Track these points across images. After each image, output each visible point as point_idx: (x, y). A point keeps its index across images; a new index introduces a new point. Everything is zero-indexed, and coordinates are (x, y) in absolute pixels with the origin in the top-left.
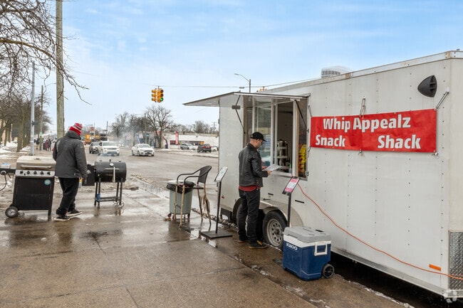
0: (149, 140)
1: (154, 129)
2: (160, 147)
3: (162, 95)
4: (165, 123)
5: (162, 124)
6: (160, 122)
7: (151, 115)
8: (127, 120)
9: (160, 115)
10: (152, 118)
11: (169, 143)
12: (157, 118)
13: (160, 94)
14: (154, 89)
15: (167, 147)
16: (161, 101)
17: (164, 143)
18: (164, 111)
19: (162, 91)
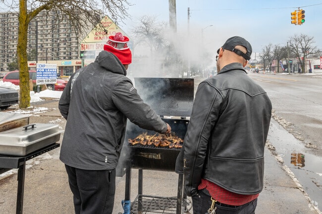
0: (293, 66)
1: (297, 56)
2: (303, 72)
3: (303, 16)
4: (308, 49)
5: (305, 50)
6: (303, 49)
7: (294, 43)
8: (272, 50)
9: (303, 42)
10: (295, 46)
11: (313, 68)
12: (300, 46)
13: (301, 16)
14: (293, 12)
15: (310, 71)
16: (302, 23)
17: (308, 68)
18: (306, 38)
19: (303, 12)
